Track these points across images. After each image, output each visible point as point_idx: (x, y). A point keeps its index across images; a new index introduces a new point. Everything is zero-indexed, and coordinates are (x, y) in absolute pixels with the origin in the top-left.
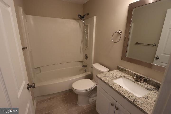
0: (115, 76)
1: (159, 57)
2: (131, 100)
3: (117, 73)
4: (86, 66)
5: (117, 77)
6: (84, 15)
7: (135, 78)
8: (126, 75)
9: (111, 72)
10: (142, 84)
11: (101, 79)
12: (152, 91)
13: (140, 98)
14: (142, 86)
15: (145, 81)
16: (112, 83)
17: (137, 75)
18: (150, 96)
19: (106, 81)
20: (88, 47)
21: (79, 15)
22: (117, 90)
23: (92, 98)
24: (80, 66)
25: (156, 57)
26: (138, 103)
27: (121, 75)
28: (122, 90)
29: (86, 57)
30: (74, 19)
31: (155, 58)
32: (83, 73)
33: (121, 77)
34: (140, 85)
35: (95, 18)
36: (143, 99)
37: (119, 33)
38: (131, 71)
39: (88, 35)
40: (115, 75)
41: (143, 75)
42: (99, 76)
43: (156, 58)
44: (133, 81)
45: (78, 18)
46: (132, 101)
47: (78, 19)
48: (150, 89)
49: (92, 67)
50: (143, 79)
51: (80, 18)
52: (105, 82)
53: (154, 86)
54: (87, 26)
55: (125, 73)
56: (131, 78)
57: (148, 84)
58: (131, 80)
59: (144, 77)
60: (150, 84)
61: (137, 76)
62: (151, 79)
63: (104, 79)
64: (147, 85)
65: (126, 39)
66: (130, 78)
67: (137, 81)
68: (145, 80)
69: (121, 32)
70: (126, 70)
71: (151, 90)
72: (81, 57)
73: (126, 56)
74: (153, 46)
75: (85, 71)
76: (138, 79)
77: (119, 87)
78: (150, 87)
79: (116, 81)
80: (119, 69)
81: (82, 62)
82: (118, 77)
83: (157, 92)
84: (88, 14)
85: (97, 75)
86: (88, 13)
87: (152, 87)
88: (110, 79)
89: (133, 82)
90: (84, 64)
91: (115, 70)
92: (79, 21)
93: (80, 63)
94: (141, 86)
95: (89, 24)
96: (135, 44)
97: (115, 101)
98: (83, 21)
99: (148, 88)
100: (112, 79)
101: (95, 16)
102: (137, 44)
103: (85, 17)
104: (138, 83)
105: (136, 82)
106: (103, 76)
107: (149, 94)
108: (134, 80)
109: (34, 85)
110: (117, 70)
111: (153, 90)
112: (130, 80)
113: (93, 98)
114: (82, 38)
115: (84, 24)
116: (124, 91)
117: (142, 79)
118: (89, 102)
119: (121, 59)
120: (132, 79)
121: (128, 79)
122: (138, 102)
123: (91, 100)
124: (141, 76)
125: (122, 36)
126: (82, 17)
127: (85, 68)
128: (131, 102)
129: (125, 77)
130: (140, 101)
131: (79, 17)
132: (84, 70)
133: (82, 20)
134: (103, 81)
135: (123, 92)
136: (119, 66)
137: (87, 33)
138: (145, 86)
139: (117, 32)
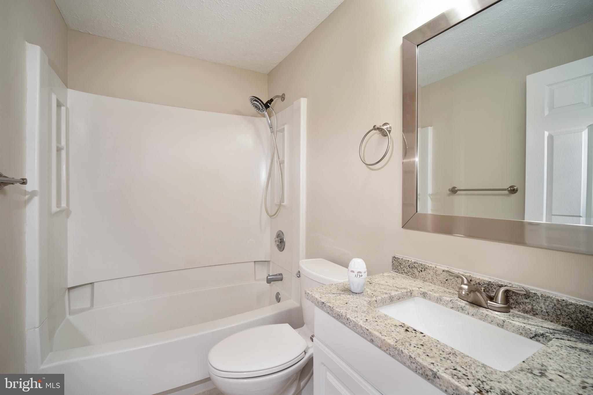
0: (385, 291)
2: (462, 385)
3: (392, 281)
5: (393, 293)
6: (272, 100)
7: (466, 288)
8: (427, 287)
10: (501, 316)
11: (323, 305)
12: (554, 342)
13: (506, 375)
14: (502, 325)
15: (512, 300)
16: (369, 317)
17: (470, 278)
18: (551, 365)
20: (285, 204)
22: (391, 342)
27: (410, 288)
28: (413, 343)
29: (281, 243)
34: (492, 320)
37: (383, 133)
39: (284, 162)
40: (383, 287)
42: (317, 292)
44: (462, 309)
48: (542, 335)
49: (299, 274)
50: (500, 295)
51: (256, 107)
53: (557, 319)
55: (423, 279)
56: (450, 296)
57: (526, 315)
58: (454, 306)
59: (501, 285)
60: (535, 315)
61: (474, 283)
62: (534, 289)
63: (336, 303)
64: (524, 318)
66: (447, 298)
67: (476, 303)
68: (508, 294)
69: (389, 131)
70: (425, 268)
71: (550, 340)
74: (508, 195)
75: (278, 298)
76: (479, 294)
77: (403, 330)
78: (540, 324)
80: (398, 266)
81: (266, 264)
82: (396, 293)
83: (580, 345)
84: (283, 98)
85: (308, 291)
86: (284, 94)
87: (550, 325)
89: (460, 313)
90: (273, 271)
91: (385, 274)
93: (258, 267)
94: (499, 325)
95: (286, 127)
96: (449, 195)
99: (533, 329)
100: (370, 303)
101: (304, 97)
102: (453, 191)
103: (272, 105)
104: (484, 311)
107: (547, 355)
108: (463, 303)
110: (393, 273)
111: (557, 336)
112: (446, 303)
115: (271, 127)
116: (425, 347)
117: (496, 292)
119: (403, 227)
120: (455, 298)
121: (439, 300)
124: (490, 283)
126: (262, 105)
127: (277, 286)
129: (424, 295)
131: (254, 105)
132: (274, 293)
134: (332, 309)
135: (420, 351)
136: (397, 255)
138: (518, 323)
139: (375, 128)
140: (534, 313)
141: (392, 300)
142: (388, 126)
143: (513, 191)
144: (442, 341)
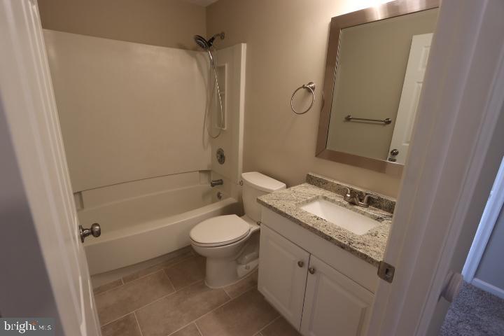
0: (304, 197)
1: (398, 149)
2: (342, 241)
3: (307, 190)
4: (220, 183)
5: (309, 198)
6: (213, 39)
7: (349, 195)
8: (328, 194)
9: (292, 188)
10: (365, 210)
11: (270, 207)
12: (385, 221)
13: (361, 237)
14: (364, 214)
15: (371, 202)
16: (298, 213)
17: (351, 190)
18: (381, 232)
19: (283, 210)
20: (225, 129)
21: (199, 38)
22: (311, 225)
23: (244, 266)
24: (205, 184)
25: (391, 150)
26: (358, 246)
27: (317, 194)
28: (322, 224)
29: (221, 158)
30: (181, 47)
31: (390, 153)
32: (213, 202)
33: (317, 198)
34: (359, 212)
35: (244, 47)
36: (368, 238)
37: (309, 91)
38: (339, 183)
39: (224, 95)
40: (302, 194)
41: (365, 188)
42: (264, 199)
43: (392, 152)
44: (345, 206)
45: (195, 44)
46: (346, 243)
47: (195, 49)
48: (381, 218)
49: (242, 183)
50: (366, 199)
51: (201, 45)
52: (281, 213)
54: (221, 69)
55: (325, 189)
56: (339, 199)
57: (376, 208)
58: (341, 204)
59: (367, 194)
60: (380, 208)
61: (353, 193)
62: (382, 196)
63: (278, 205)
64: (375, 210)
65: (326, 105)
67: (353, 203)
68: (369, 199)
69: (313, 88)
70: (326, 182)
72: (206, 158)
73: (327, 148)
74: (384, 125)
75: (219, 197)
76: (355, 199)
77: (315, 219)
78: (381, 213)
79: (306, 208)
80: (311, 180)
81: (207, 172)
83: (390, 221)
84: (222, 36)
85: (259, 198)
86: (223, 33)
87: (386, 213)
88: (292, 204)
89: (344, 208)
90: (214, 178)
91: (302, 185)
92: (198, 55)
93: (202, 175)
94: (362, 214)
95: (226, 65)
96: (344, 121)
97: (309, 254)
98: (209, 55)
99: (378, 216)
100: (296, 204)
101: (244, 43)
102: (348, 119)
103: (213, 44)
104: (356, 207)
105: (351, 207)
106: (275, 198)
107: (380, 227)
108: (346, 203)
109: (98, 227)
110: (307, 185)
111: (387, 218)
112: (337, 203)
113: (248, 265)
114: (207, 102)
115: (212, 63)
116: (327, 227)
117: (364, 197)
118: (236, 274)
119: (316, 156)
120: (342, 200)
121: (333, 201)
122: (358, 243)
123: (242, 270)
124: (361, 193)
125: (316, 96)
126: (205, 44)
127: (218, 189)
128: (343, 247)
129: (325, 198)
130: (361, 241)
131: (198, 43)
132: (216, 193)
133: (205, 53)
134: (275, 210)
135: (325, 229)
136: (310, 174)
137: (222, 89)
138: (371, 212)
139: (304, 87)
140: (380, 207)
141: (308, 202)
142: (313, 85)
143: (388, 122)
144: (335, 223)
